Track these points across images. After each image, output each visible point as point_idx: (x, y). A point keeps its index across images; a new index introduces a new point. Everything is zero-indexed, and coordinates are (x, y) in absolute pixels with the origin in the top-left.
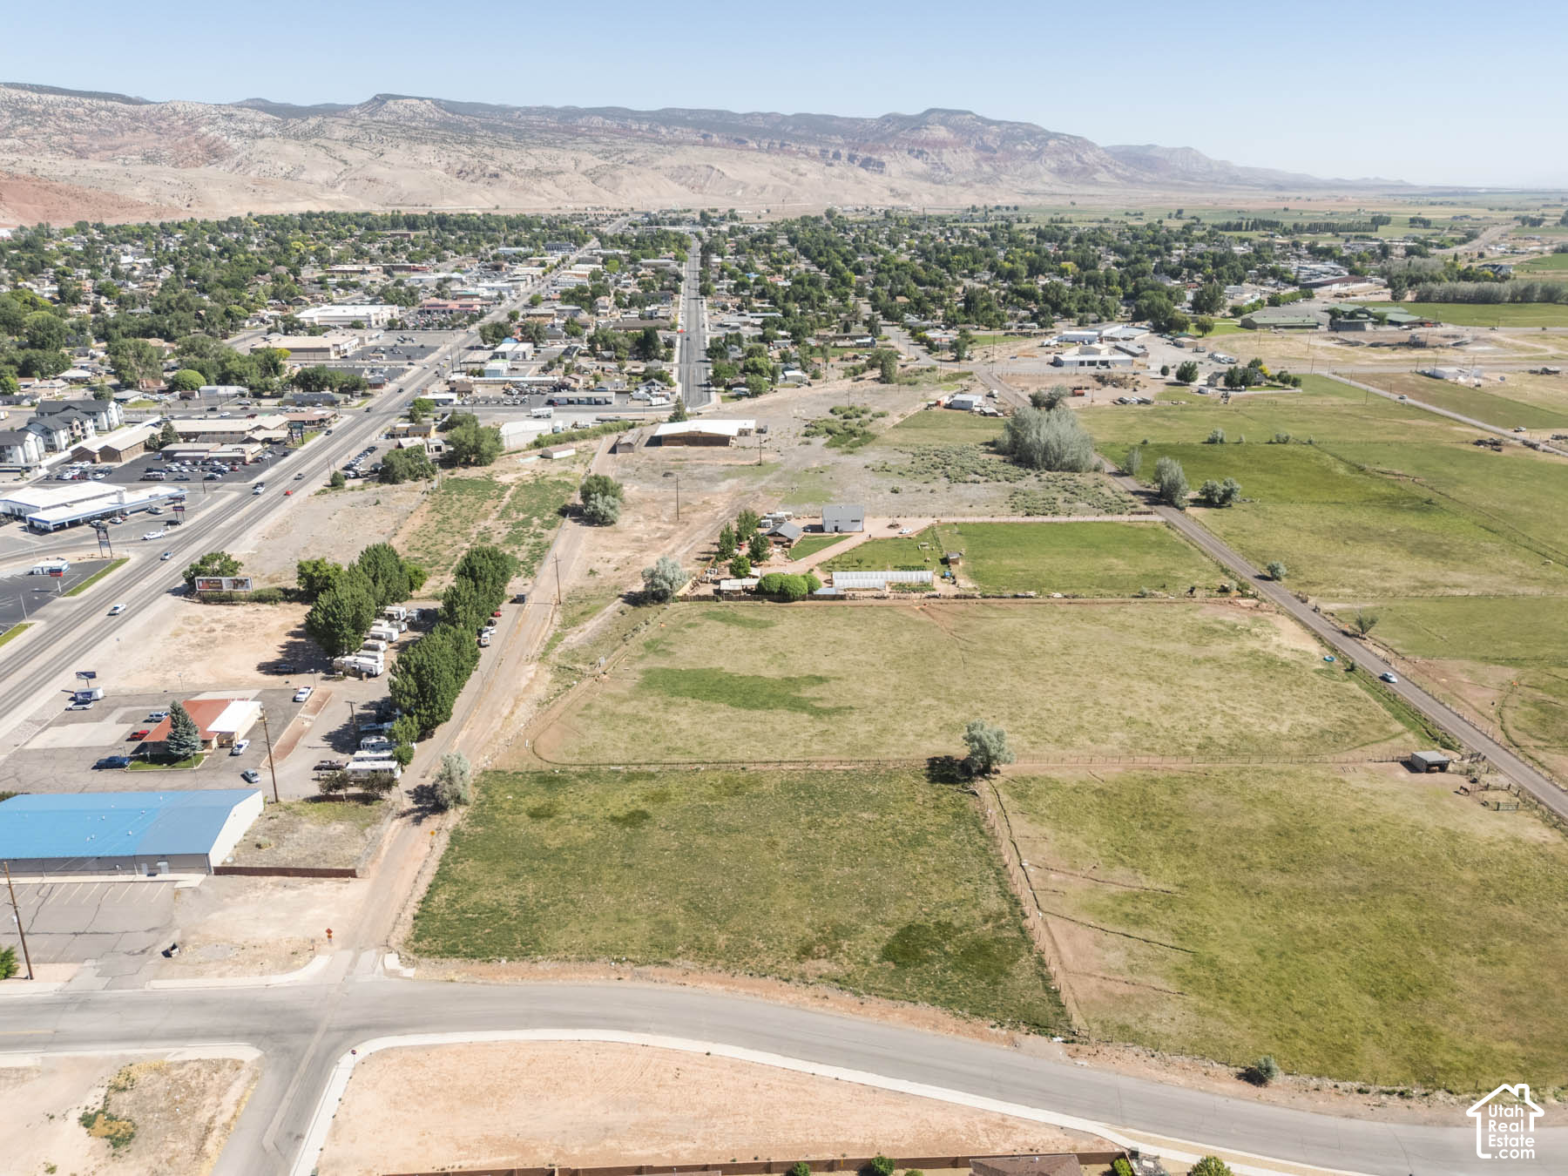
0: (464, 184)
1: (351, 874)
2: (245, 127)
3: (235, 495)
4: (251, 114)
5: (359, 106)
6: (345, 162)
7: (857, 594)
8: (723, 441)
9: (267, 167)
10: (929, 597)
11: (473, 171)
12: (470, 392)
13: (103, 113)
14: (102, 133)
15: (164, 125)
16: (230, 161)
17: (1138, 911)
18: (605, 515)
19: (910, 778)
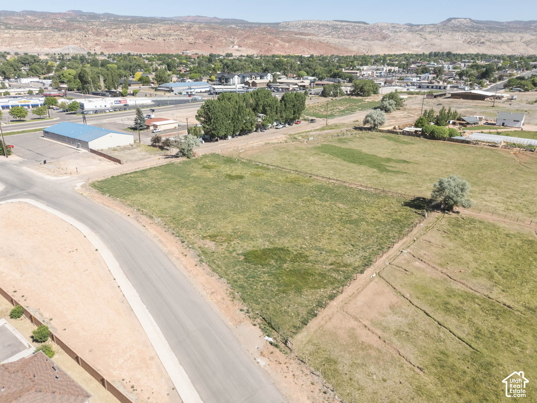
1: (119, 161)
2: (398, 30)
6: (425, 39)
7: (480, 143)
9: (398, 41)
10: (526, 151)
11: (474, 42)
13: (357, 27)
14: (354, 33)
15: (373, 30)
16: (388, 40)
17: (461, 305)
18: (386, 107)
19: (394, 201)
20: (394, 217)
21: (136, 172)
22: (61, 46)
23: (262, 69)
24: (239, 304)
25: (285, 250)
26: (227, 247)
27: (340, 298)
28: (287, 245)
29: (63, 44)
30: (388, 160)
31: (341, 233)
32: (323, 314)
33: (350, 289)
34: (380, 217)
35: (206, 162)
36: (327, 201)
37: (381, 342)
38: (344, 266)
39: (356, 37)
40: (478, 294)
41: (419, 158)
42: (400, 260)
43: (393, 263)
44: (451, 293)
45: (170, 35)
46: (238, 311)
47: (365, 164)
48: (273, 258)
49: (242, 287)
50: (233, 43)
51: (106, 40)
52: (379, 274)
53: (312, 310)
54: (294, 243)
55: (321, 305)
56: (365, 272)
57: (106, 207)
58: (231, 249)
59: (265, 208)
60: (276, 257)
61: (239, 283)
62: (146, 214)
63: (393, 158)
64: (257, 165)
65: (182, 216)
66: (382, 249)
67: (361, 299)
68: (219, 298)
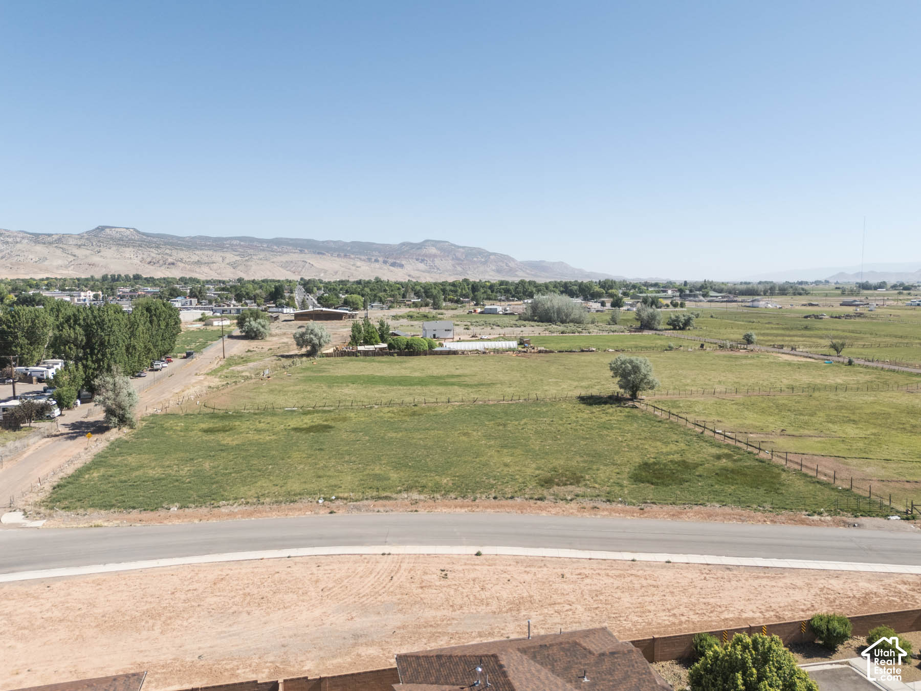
6: (75, 256)
8: (339, 316)
10: (519, 353)
11: (158, 262)
46: (811, 517)
53: (834, 489)
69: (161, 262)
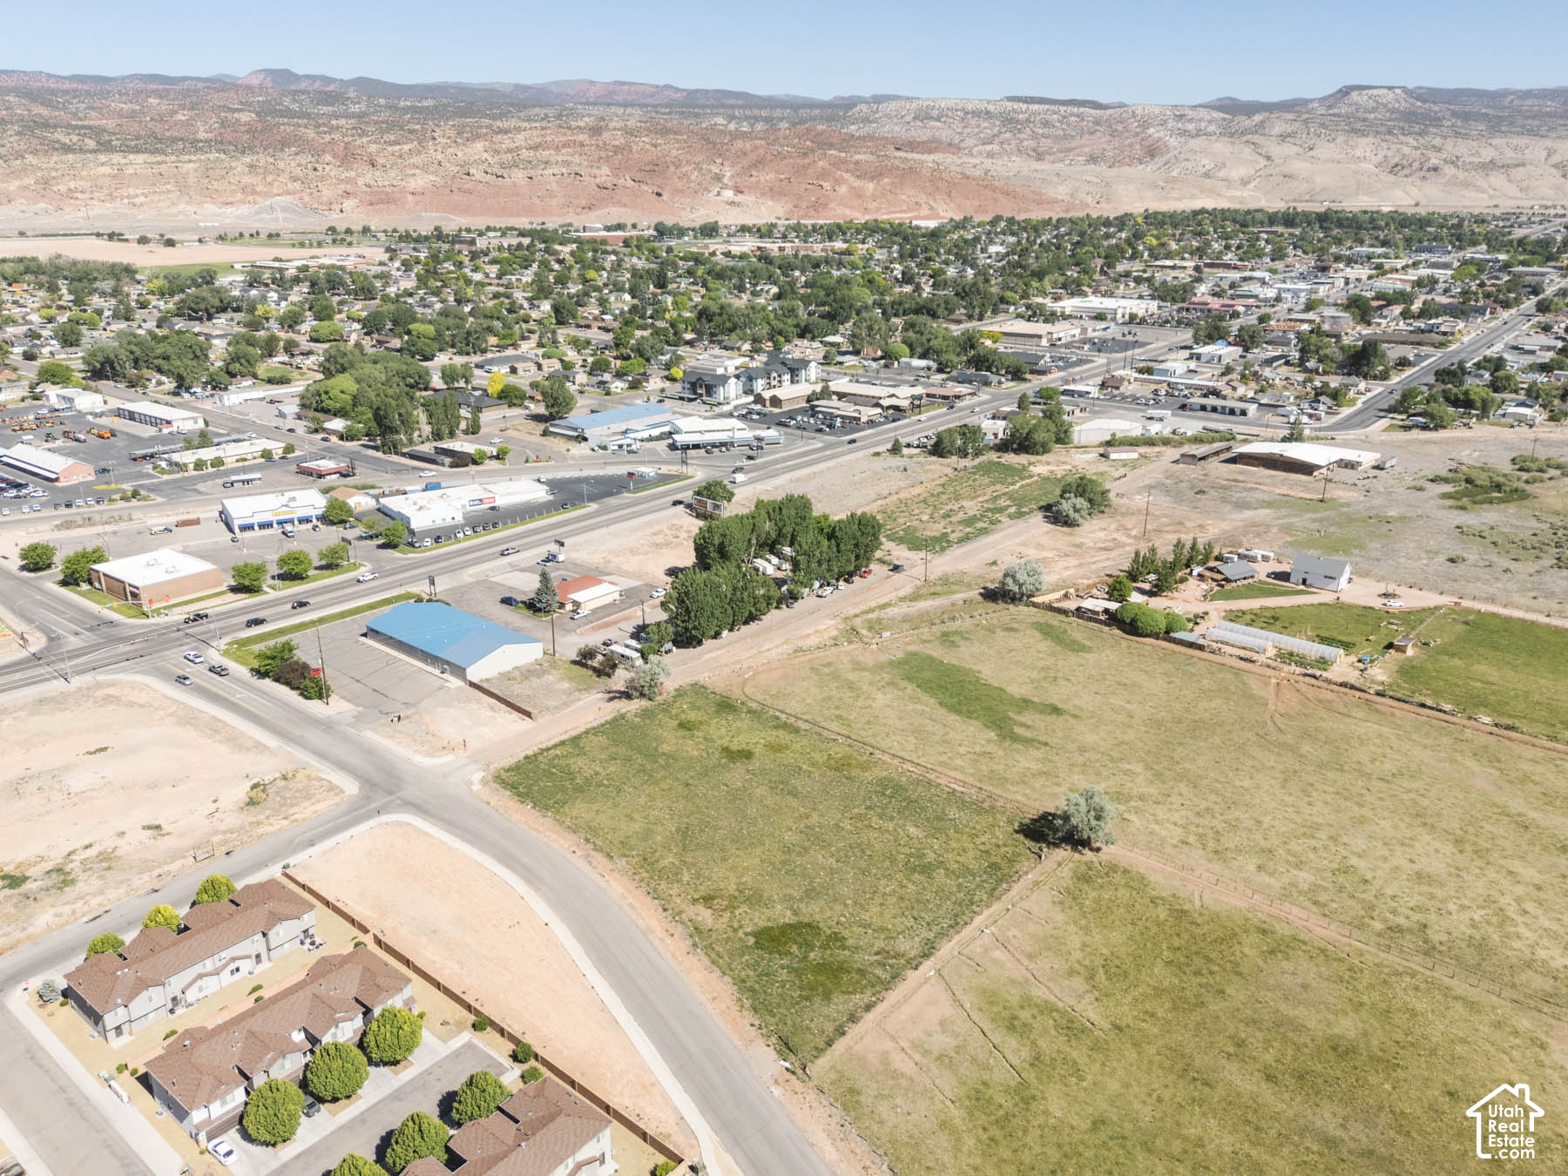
0: (1392, 178)
1: (528, 714)
2: (1191, 127)
3: (820, 445)
4: (1203, 113)
5: (1320, 99)
6: (1268, 158)
7: (1225, 648)
8: (1306, 469)
9: (1189, 165)
10: (1306, 675)
11: (1411, 165)
12: (1118, 388)
13: (1073, 119)
14: (1066, 137)
15: (1120, 128)
16: (1160, 160)
17: (1031, 1021)
18: (1067, 516)
19: (1002, 822)
20: (993, 859)
21: (563, 743)
22: (250, 198)
23: (797, 326)
24: (749, 1017)
25: (812, 927)
26: (731, 920)
27: (880, 1008)
28: (817, 917)
29: (254, 192)
30: (1025, 704)
31: (902, 892)
32: (854, 1031)
33: (893, 997)
34: (969, 859)
35: (684, 712)
36: (892, 819)
37: (916, 1069)
38: (894, 957)
39: (1071, 150)
40: (1060, 1005)
41: (1086, 701)
42: (976, 948)
43: (964, 952)
44: (1027, 1002)
45: (547, 163)
46: (749, 1027)
47: (977, 718)
48: (795, 942)
49: (752, 990)
50: (718, 178)
51: (372, 183)
52: (939, 972)
53: (841, 1026)
54: (829, 914)
55: (853, 1019)
56: (921, 968)
57: (534, 833)
58: (736, 925)
59: (787, 836)
60: (800, 940)
61: (748, 984)
62: (601, 851)
63: (1035, 700)
64: (778, 718)
65: (657, 854)
66: (955, 926)
67: (906, 1011)
68: (723, 1007)
69: (1416, 165)
